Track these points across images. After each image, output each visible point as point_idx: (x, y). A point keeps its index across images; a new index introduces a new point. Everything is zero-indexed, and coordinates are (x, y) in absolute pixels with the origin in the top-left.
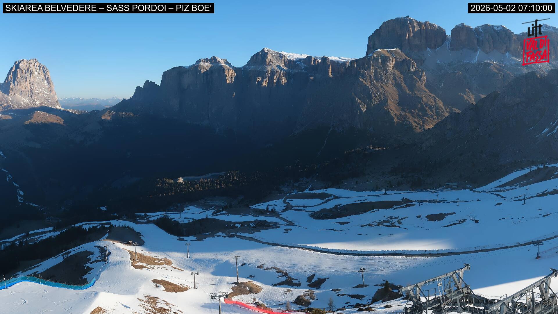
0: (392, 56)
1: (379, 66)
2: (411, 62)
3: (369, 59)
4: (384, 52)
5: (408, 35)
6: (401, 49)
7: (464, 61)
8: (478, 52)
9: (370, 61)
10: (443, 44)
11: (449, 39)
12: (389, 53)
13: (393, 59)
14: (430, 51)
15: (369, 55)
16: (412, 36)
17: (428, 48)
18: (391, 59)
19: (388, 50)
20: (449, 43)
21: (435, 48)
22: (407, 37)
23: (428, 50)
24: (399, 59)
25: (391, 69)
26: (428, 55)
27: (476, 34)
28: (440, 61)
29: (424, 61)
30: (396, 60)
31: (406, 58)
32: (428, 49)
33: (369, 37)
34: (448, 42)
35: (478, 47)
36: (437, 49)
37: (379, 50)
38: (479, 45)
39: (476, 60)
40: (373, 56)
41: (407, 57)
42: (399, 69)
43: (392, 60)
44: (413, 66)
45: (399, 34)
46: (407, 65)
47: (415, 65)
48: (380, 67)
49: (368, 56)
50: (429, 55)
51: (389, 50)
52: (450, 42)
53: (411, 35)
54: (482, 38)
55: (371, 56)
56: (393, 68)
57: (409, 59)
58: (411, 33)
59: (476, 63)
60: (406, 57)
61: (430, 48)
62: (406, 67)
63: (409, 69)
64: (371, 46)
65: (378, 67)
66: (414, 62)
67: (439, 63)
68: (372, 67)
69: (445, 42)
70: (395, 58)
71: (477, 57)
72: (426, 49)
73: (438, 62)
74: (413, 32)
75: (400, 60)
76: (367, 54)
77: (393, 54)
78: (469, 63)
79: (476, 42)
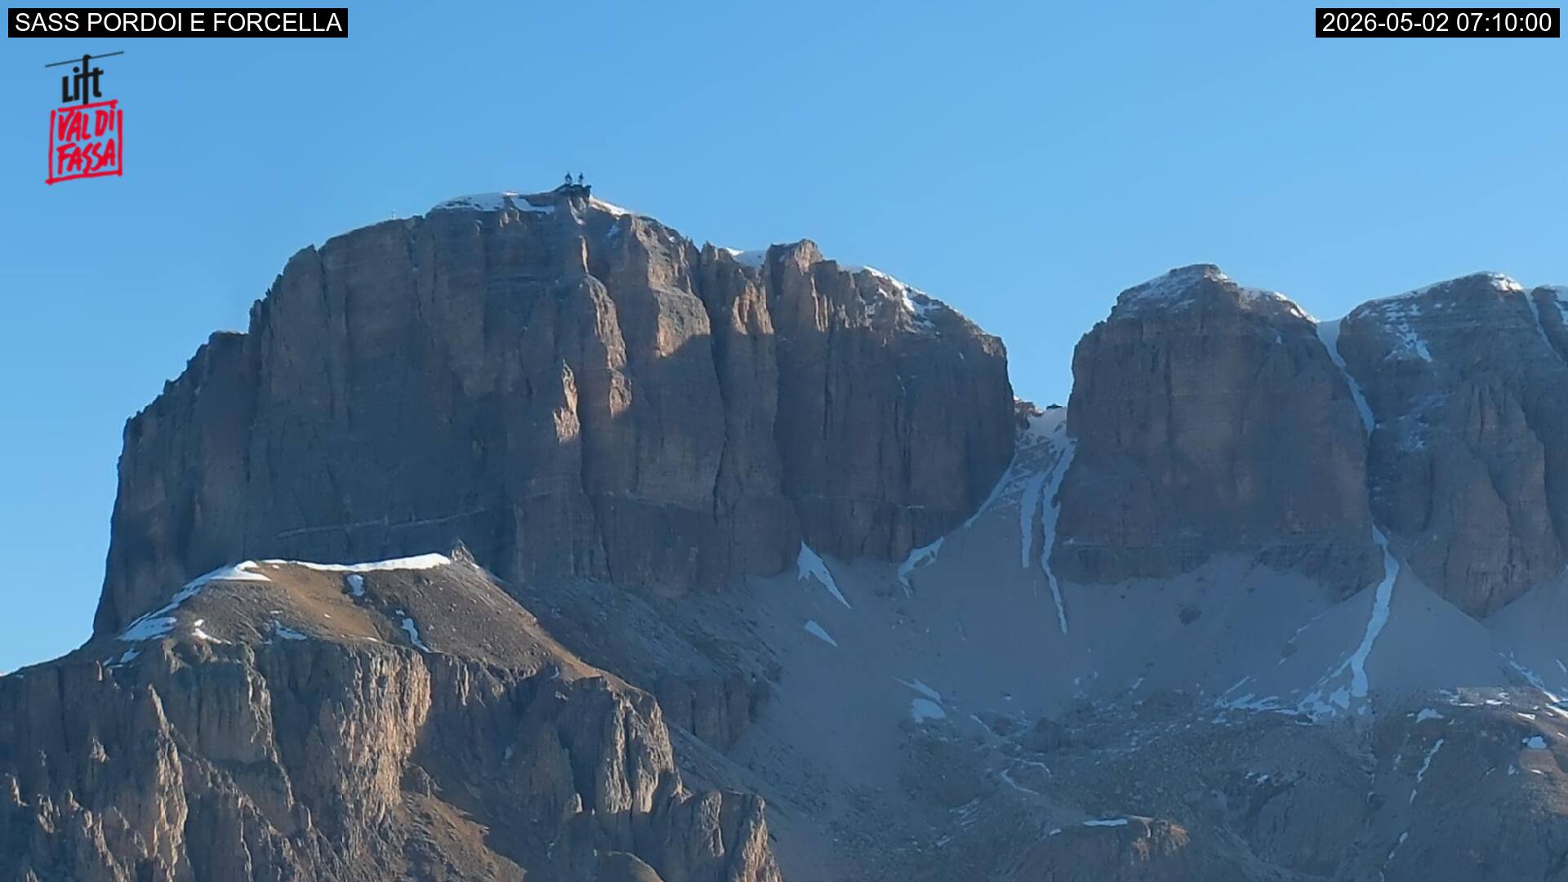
0: (399, 641)
1: (247, 757)
2: (615, 704)
3: (129, 676)
4: (300, 596)
5: (572, 401)
6: (496, 561)
7: (1218, 703)
8: (1384, 591)
9: (142, 696)
10: (974, 496)
11: (1045, 444)
12: (359, 601)
13: (401, 677)
14: (828, 580)
15: (139, 631)
16: (623, 417)
17: (806, 551)
18: (382, 681)
19: (344, 576)
20: (1052, 491)
21: (890, 554)
22: (567, 424)
23: (804, 573)
24: (474, 669)
25: (388, 779)
26: (813, 627)
27: (1354, 387)
28: (944, 702)
29: (757, 698)
30: (442, 690)
31: (550, 666)
32: (810, 562)
33: (134, 428)
34: (1041, 476)
35: (1380, 539)
36: (908, 566)
37: (244, 571)
38: (1388, 520)
39: (1360, 687)
40: (180, 632)
41: (569, 658)
42: (474, 791)
43: (391, 686)
44: (635, 750)
45: (468, 383)
46: (565, 743)
47: (661, 744)
48: (256, 771)
49: (126, 646)
50: (824, 636)
51: (364, 567)
52: (1058, 478)
53: (616, 403)
54: (1423, 435)
55: (149, 648)
56: (409, 783)
57: (594, 673)
58: (618, 380)
59: (1351, 720)
60: (556, 649)
61: (835, 549)
62: (554, 765)
63: (588, 783)
64: (157, 530)
65: (235, 767)
66: (644, 710)
67: (930, 723)
68: (168, 770)
69: (1007, 475)
70: (431, 661)
71: (1366, 646)
72: (788, 562)
73: (925, 710)
74: (631, 366)
75: (483, 688)
76: (109, 617)
77: (408, 624)
78: (1271, 721)
79: (1351, 479)
